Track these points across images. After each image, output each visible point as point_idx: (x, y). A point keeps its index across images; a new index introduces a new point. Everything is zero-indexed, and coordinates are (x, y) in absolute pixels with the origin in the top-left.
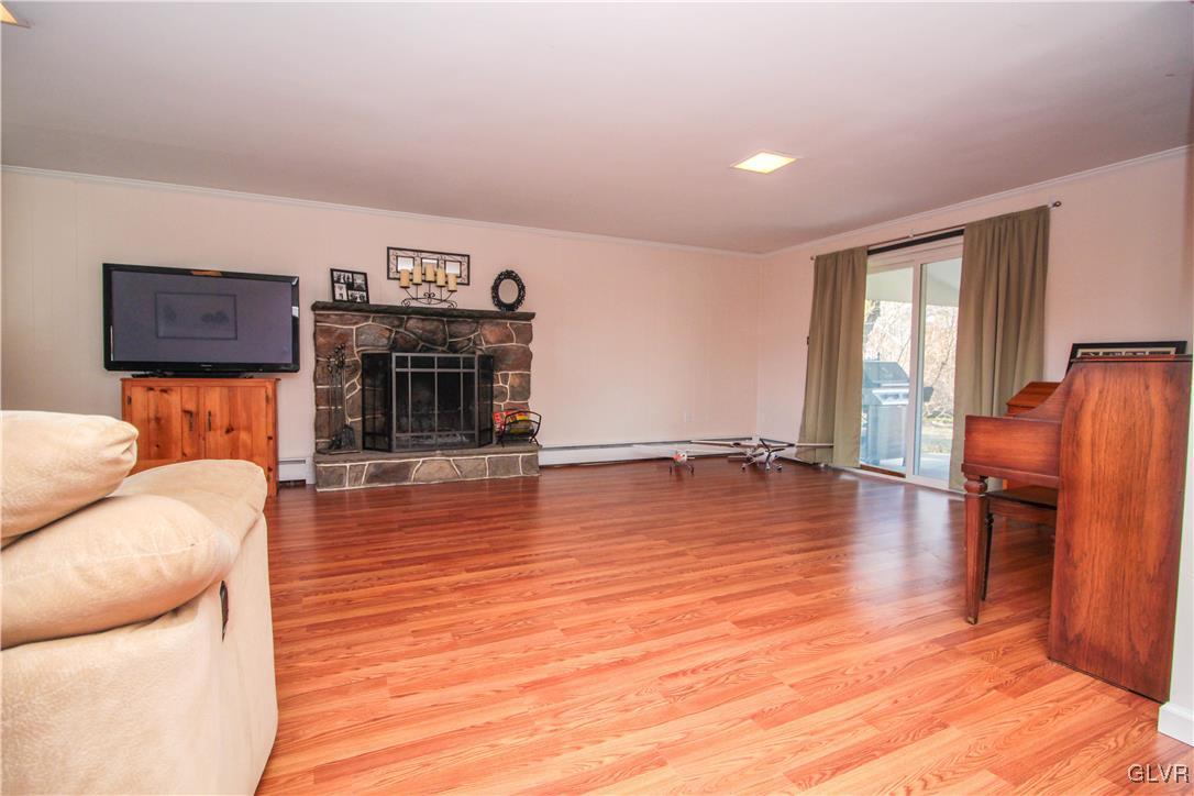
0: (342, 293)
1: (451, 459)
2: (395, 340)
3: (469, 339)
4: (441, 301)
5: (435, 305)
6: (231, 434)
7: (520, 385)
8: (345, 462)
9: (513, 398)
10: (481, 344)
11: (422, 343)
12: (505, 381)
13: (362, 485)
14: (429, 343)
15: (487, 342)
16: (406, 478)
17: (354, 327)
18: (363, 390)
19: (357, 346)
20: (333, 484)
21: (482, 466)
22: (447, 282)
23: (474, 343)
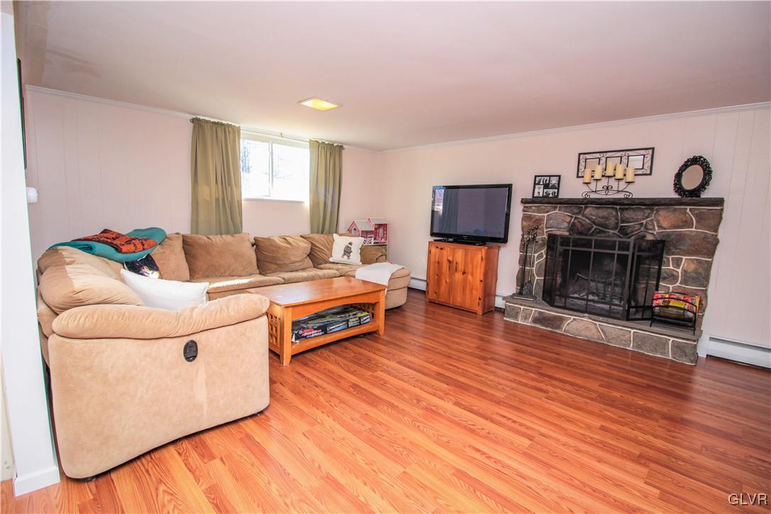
0: (540, 191)
1: (598, 323)
2: (574, 224)
3: (642, 224)
4: (618, 191)
5: (612, 195)
6: (465, 275)
7: (695, 271)
8: (521, 305)
9: (685, 281)
10: (654, 229)
11: (595, 227)
12: (678, 265)
13: (529, 323)
14: (602, 226)
15: (660, 227)
16: (559, 327)
17: (546, 215)
18: (547, 258)
19: (547, 228)
20: (512, 317)
21: (627, 336)
22: (625, 175)
23: (646, 228)
